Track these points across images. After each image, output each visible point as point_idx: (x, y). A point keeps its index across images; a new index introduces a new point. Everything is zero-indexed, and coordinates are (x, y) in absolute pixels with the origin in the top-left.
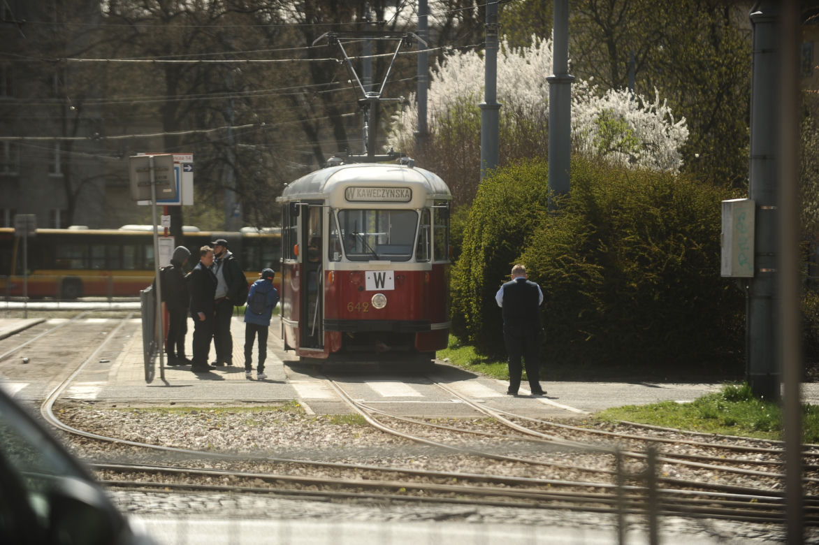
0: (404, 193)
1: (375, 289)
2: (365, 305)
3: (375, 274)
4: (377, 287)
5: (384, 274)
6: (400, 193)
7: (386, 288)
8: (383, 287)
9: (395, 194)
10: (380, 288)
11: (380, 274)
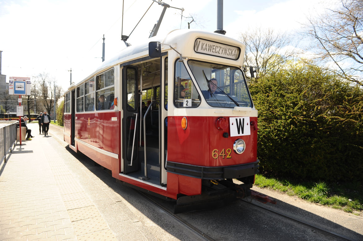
0: (233, 53)
1: (237, 135)
2: (229, 151)
3: (237, 120)
4: (239, 133)
5: (243, 119)
6: (230, 52)
7: (245, 134)
8: (243, 133)
9: (228, 52)
10: (241, 134)
11: (240, 119)
